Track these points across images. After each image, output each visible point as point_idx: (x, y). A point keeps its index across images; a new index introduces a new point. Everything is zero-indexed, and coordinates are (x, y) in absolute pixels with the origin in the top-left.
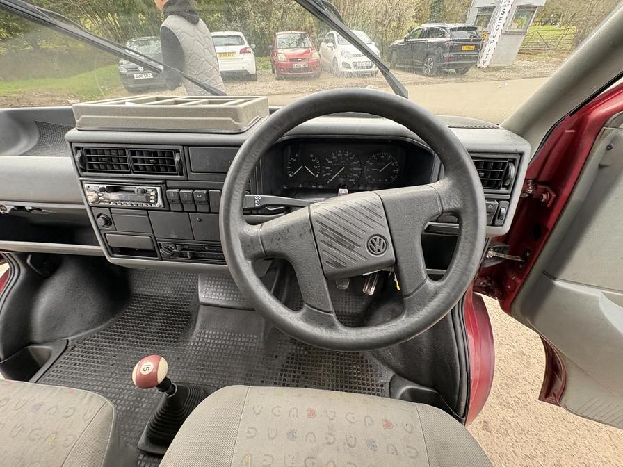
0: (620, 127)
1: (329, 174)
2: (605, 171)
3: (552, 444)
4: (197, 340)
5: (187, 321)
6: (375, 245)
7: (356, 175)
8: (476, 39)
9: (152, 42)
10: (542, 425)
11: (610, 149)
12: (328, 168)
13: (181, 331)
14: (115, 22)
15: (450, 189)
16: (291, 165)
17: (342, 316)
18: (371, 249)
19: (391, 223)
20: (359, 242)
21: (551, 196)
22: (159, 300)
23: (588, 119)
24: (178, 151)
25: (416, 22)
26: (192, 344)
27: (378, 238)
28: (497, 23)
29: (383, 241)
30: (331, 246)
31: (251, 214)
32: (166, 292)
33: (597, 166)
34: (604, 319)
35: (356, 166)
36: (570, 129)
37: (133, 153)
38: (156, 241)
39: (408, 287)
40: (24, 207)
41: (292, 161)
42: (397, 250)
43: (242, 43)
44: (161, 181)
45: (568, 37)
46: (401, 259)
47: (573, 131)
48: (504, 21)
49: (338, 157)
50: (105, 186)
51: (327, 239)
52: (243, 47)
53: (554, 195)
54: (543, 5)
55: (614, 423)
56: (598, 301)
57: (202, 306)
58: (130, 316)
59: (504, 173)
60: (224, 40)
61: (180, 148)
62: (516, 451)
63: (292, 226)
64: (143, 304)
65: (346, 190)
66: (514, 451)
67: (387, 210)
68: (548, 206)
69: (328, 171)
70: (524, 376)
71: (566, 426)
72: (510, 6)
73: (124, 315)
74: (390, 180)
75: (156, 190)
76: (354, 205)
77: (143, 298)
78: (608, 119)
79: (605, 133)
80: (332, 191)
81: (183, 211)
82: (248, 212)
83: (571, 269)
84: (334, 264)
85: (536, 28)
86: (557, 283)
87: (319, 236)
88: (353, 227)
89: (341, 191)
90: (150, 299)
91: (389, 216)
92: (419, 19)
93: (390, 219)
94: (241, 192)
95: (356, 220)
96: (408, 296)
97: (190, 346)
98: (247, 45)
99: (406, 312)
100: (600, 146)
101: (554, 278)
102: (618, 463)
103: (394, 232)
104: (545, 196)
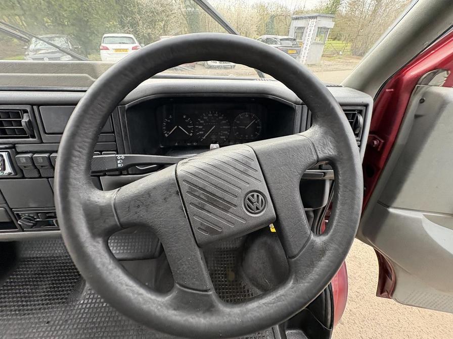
0: (430, 84)
1: (202, 133)
2: (420, 119)
3: (385, 324)
4: (87, 297)
6: (252, 203)
7: (226, 132)
8: (296, 46)
9: (57, 39)
10: (376, 311)
11: (423, 102)
12: (201, 127)
13: (71, 290)
14: (22, 23)
15: (323, 136)
16: (166, 126)
17: (224, 251)
18: (249, 208)
19: (268, 176)
20: (235, 201)
21: (380, 141)
22: (49, 261)
23: (402, 80)
24: (26, 111)
25: (257, 34)
26: (82, 302)
27: (256, 194)
28: (307, 37)
29: (261, 197)
30: (202, 209)
31: (121, 174)
32: (56, 252)
33: (413, 116)
34: (427, 235)
35: (225, 125)
36: (390, 88)
38: (13, 213)
39: (292, 247)
41: (167, 123)
42: (277, 206)
43: (134, 43)
44: (7, 146)
45: (347, 48)
46: (282, 215)
47: (392, 90)
48: (311, 36)
49: (208, 117)
51: (197, 201)
52: (134, 45)
53: (383, 141)
54: (332, 27)
55: (429, 307)
56: (421, 222)
58: (15, 282)
59: (354, 123)
60: (119, 40)
61: (28, 108)
62: (363, 336)
63: (154, 188)
64: (30, 268)
65: (218, 145)
66: (361, 336)
67: (262, 162)
68: (379, 150)
69: (201, 130)
70: (359, 274)
71: (391, 308)
72: (314, 27)
73: (7, 282)
74: (255, 135)
76: (225, 159)
77: (31, 261)
78: (420, 79)
79: (419, 89)
80: (205, 147)
81: (40, 177)
82: (117, 173)
83: (401, 199)
84: (208, 230)
85: (329, 42)
86: (391, 210)
87: (188, 197)
88: (227, 184)
89: (212, 146)
90: (38, 261)
91: (264, 168)
92: (260, 33)
93: (266, 172)
94: (85, 152)
95: (229, 176)
96: (294, 257)
97: (79, 305)
98: (137, 44)
99: (293, 277)
100: (415, 100)
101: (388, 207)
102: (427, 329)
103: (271, 185)
104: (375, 142)
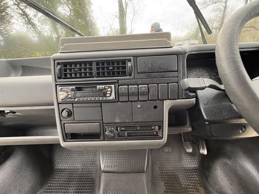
5: (92, 186)
22: (72, 172)
24: (130, 60)
32: (76, 165)
37: (98, 63)
38: (103, 126)
40: (4, 111)
44: (115, 81)
50: (74, 87)
57: (103, 174)
58: (53, 186)
61: (132, 58)
64: (61, 176)
73: (49, 186)
75: (111, 87)
77: (62, 171)
81: (128, 101)
90: (66, 172)
